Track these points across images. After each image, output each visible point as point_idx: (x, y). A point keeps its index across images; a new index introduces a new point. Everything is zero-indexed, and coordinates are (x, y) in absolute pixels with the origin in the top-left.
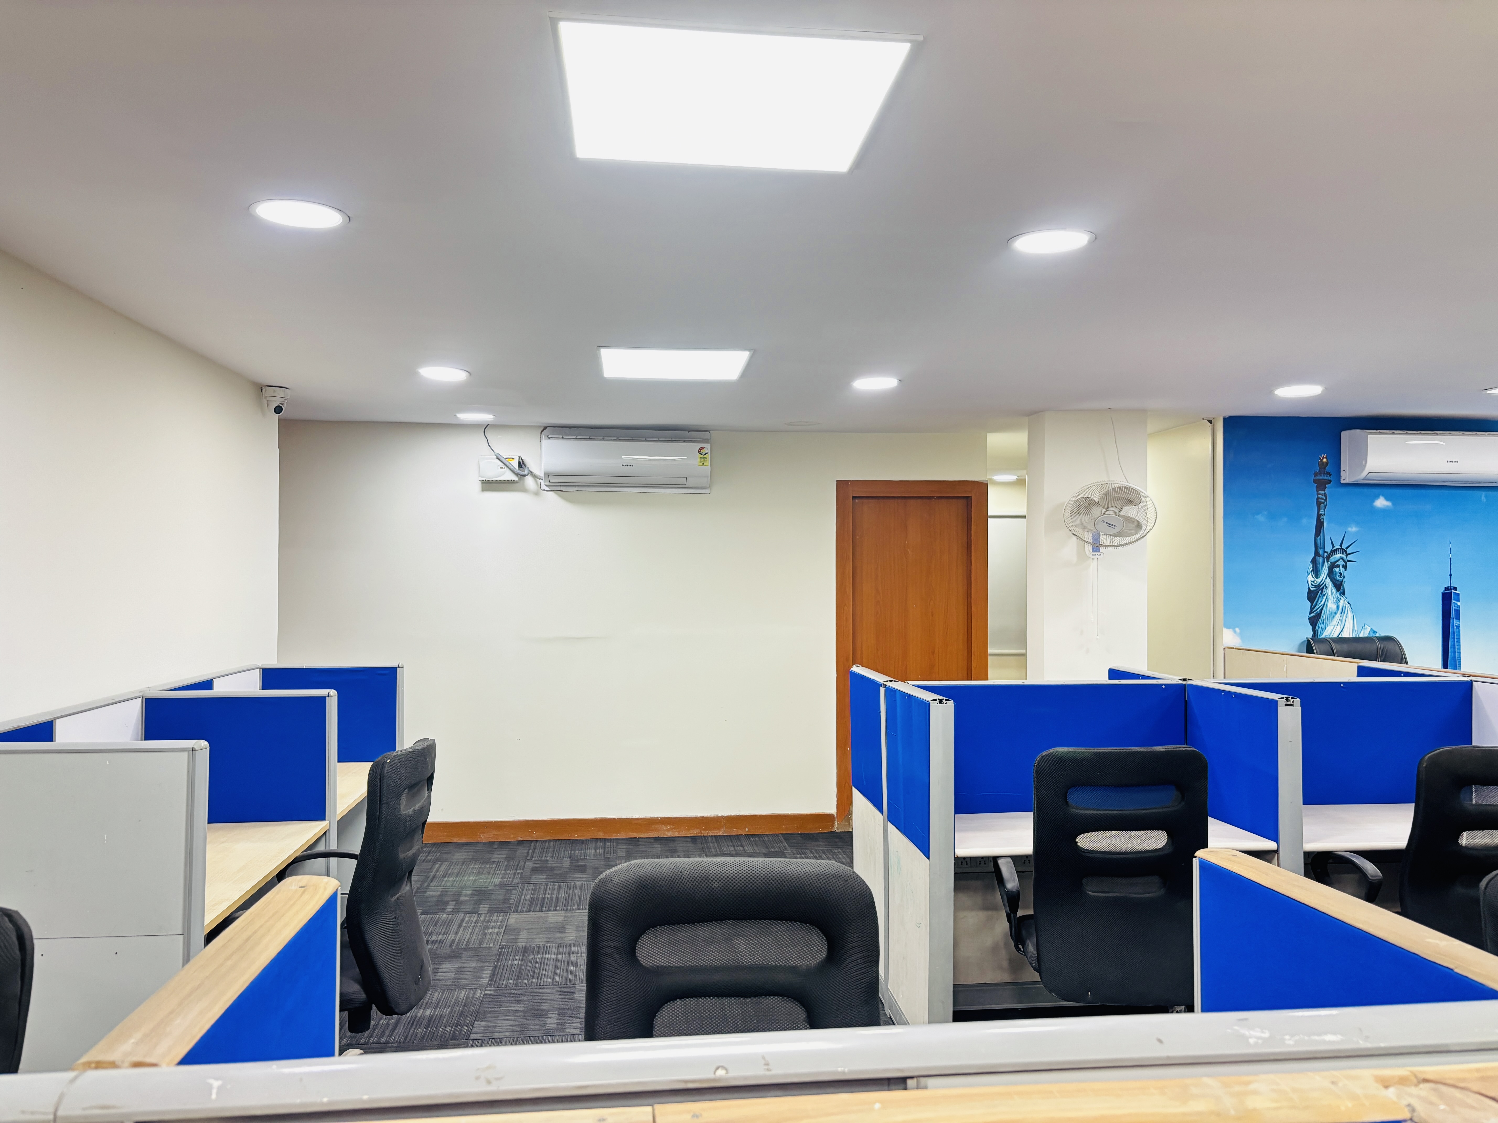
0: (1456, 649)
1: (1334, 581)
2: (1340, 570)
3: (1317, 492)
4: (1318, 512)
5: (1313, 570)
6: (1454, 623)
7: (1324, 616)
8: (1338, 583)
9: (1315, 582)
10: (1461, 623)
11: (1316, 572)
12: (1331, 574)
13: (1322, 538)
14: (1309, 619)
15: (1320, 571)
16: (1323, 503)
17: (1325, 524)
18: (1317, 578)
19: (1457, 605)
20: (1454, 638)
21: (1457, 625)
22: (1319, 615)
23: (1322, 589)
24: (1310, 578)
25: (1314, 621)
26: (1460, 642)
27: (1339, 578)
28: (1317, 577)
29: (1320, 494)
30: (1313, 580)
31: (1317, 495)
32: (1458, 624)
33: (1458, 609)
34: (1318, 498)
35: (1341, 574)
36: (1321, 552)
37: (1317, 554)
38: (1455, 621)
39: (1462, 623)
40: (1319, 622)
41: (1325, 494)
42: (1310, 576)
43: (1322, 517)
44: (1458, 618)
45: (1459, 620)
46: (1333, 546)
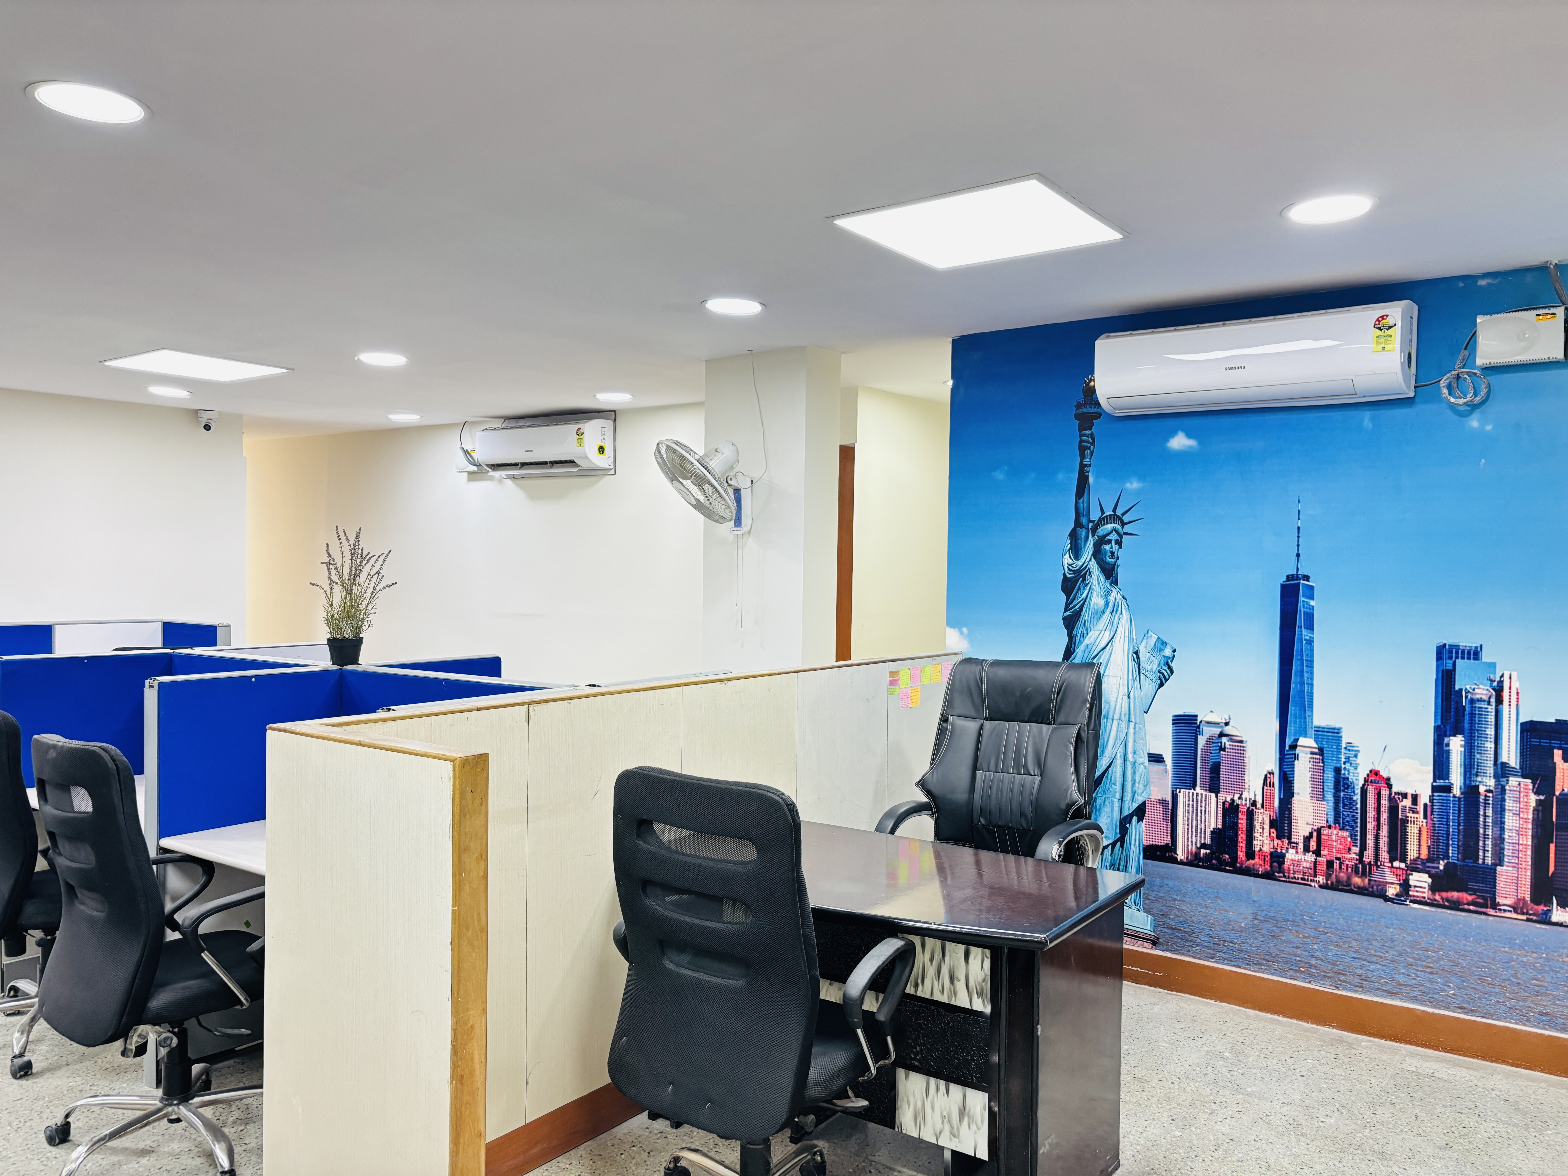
0: (1305, 679)
1: (1102, 563)
2: (1112, 548)
3: (1080, 430)
4: (1081, 461)
5: (1071, 548)
6: (1302, 634)
7: (1085, 616)
8: (1107, 567)
9: (1074, 566)
10: (1315, 636)
11: (1076, 551)
12: (1097, 553)
13: (1085, 500)
14: (1063, 619)
15: (1081, 549)
16: (1088, 448)
17: (1091, 480)
18: (1078, 560)
19: (1310, 605)
20: (1302, 660)
21: (1308, 638)
22: (1077, 615)
23: (1084, 577)
24: (1067, 560)
25: (1071, 622)
26: (1313, 667)
27: (1110, 560)
28: (1077, 557)
29: (1085, 435)
30: (1071, 562)
31: (1080, 438)
32: (1310, 637)
33: (1311, 611)
34: (1081, 441)
35: (1112, 553)
36: (1084, 521)
37: (1078, 524)
38: (1304, 632)
39: (1318, 635)
40: (1078, 624)
41: (1092, 434)
42: (1067, 556)
43: (1087, 469)
44: (1310, 627)
45: (1313, 630)
46: (1103, 512)
